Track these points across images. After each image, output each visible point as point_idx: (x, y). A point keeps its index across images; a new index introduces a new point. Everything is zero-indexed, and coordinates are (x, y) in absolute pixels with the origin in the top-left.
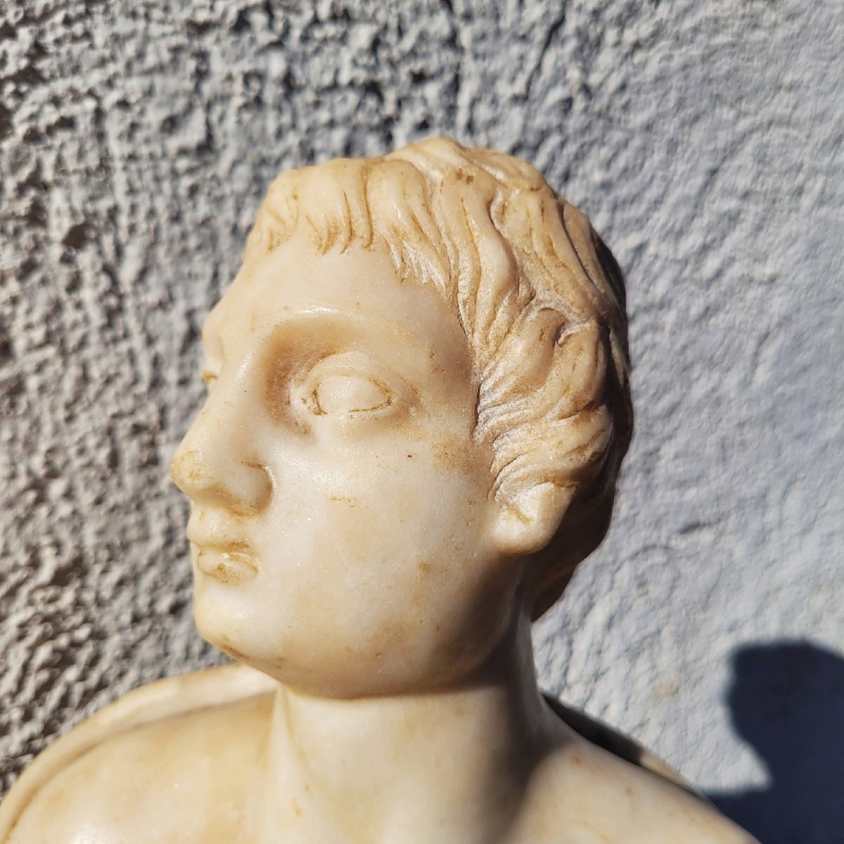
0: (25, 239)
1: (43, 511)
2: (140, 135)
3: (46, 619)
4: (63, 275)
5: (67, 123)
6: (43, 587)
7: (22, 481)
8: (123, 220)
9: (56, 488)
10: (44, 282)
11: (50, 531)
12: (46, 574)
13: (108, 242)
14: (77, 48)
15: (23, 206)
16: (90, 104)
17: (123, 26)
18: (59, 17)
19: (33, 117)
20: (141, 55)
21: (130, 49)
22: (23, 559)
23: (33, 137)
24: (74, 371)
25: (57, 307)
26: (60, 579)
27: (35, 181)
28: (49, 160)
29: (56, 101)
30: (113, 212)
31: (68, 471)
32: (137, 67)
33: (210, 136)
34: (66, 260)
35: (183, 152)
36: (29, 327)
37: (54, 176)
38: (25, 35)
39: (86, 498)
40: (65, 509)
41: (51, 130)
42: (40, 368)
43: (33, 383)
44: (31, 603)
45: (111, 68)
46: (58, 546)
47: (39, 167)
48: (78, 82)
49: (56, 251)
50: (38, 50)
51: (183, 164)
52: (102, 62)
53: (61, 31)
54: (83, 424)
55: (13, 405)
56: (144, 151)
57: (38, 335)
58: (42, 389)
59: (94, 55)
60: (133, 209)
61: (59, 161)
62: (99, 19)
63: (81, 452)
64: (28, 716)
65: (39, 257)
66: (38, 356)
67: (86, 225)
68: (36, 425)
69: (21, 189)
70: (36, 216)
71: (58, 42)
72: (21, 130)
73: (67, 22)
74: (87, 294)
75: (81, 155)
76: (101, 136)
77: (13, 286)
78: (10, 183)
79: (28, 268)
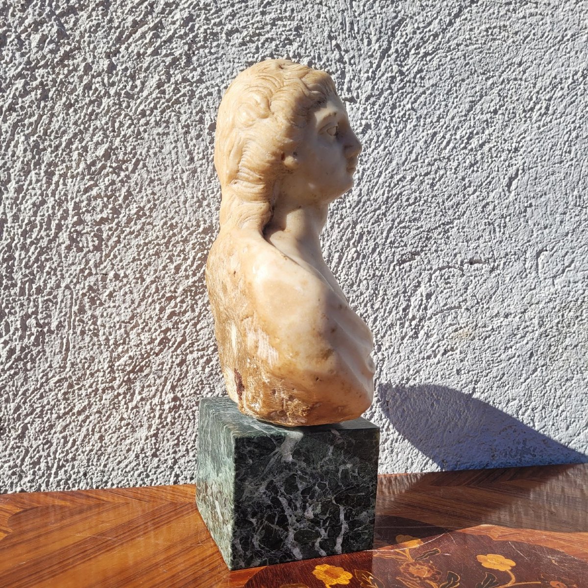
0: (198, 127)
1: (201, 209)
3: (200, 244)
4: (208, 139)
5: (210, 94)
6: (199, 233)
7: (195, 199)
9: (205, 203)
10: (203, 140)
11: (202, 217)
12: (201, 230)
14: (213, 72)
15: (197, 118)
16: (217, 88)
17: (226, 65)
18: (208, 64)
19: (201, 92)
20: (232, 73)
21: (228, 72)
22: (194, 224)
23: (201, 98)
24: (211, 167)
25: (207, 148)
26: (205, 231)
27: (201, 111)
28: (205, 105)
29: (207, 88)
31: (208, 198)
32: (230, 77)
34: (209, 134)
36: (198, 153)
37: (206, 109)
38: (199, 70)
39: (213, 208)
40: (207, 210)
41: (206, 96)
42: (201, 166)
43: (199, 170)
44: (196, 237)
45: (223, 77)
46: (205, 221)
47: (202, 106)
48: (213, 82)
49: (207, 131)
50: (203, 74)
52: (221, 76)
53: (208, 68)
54: (213, 184)
55: (194, 176)
57: (201, 156)
58: (201, 172)
59: (218, 74)
61: (208, 105)
62: (219, 63)
63: (213, 192)
64: (194, 275)
65: (201, 133)
66: (200, 162)
68: (200, 183)
69: (197, 113)
70: (201, 121)
71: (208, 71)
72: (197, 96)
73: (211, 65)
77: (194, 141)
78: (194, 112)
79: (198, 136)
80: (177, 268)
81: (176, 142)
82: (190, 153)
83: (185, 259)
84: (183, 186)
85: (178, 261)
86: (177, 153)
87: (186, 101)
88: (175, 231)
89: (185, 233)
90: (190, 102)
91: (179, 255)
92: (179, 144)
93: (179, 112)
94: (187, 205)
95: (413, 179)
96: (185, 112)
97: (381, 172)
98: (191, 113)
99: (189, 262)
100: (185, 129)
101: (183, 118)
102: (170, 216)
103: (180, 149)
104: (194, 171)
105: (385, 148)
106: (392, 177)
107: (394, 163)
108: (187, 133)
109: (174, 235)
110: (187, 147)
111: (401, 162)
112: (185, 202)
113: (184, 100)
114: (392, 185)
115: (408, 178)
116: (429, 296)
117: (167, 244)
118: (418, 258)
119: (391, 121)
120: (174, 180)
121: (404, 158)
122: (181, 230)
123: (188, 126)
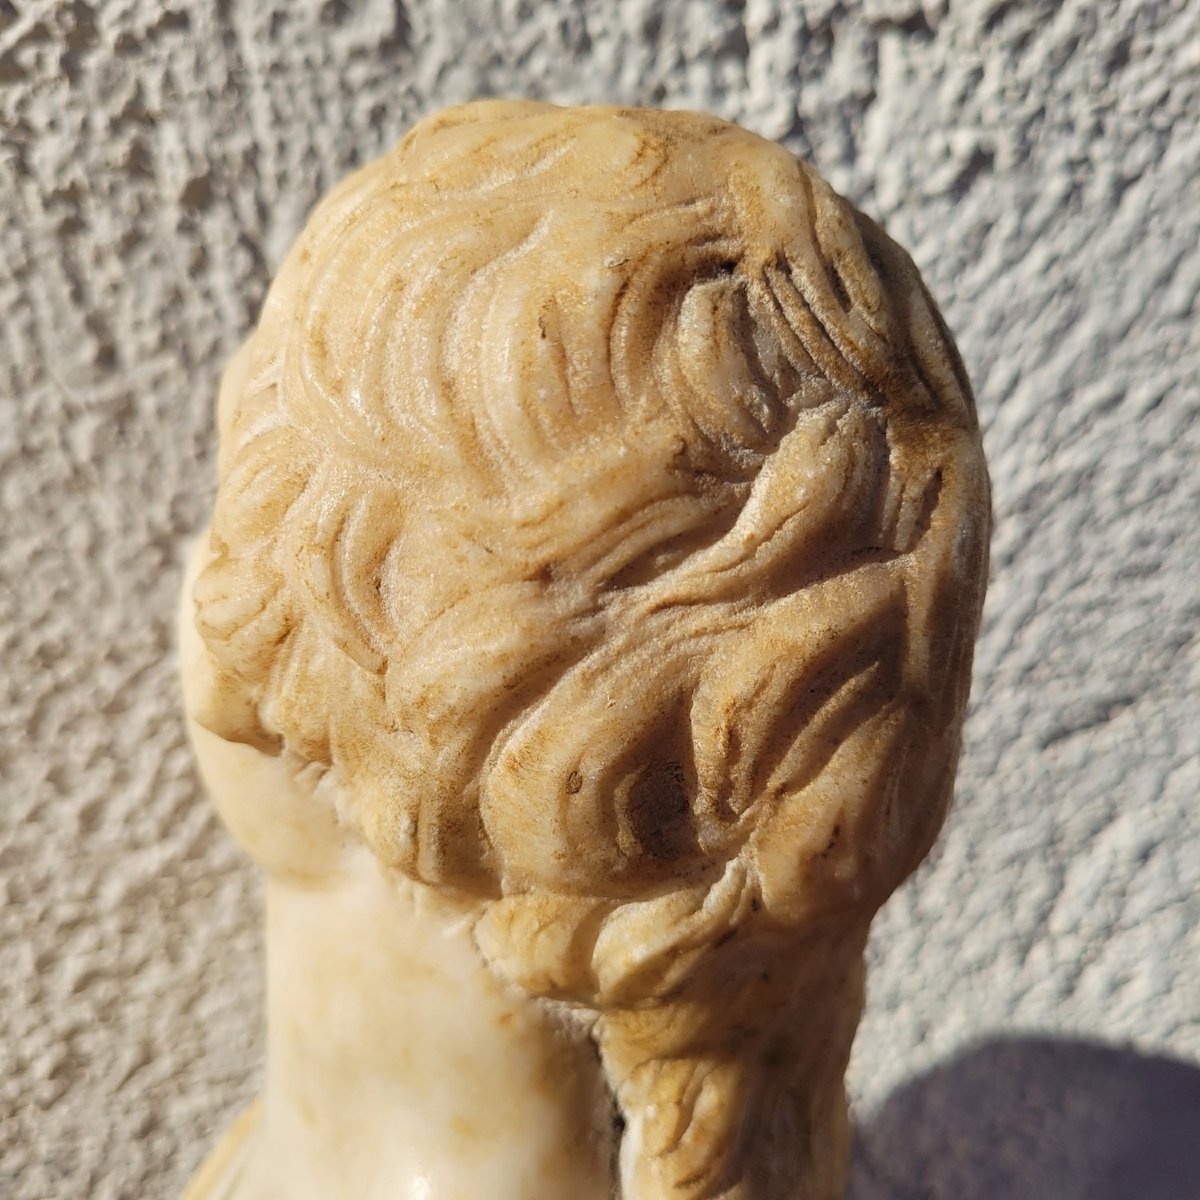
2: (288, 32)
4: (182, 251)
5: (177, 20)
7: (141, 537)
8: (269, 166)
10: (157, 261)
13: (246, 200)
15: (120, 150)
19: (126, 16)
22: (147, 636)
23: (128, 45)
25: (177, 297)
27: (136, 113)
28: (153, 80)
30: (252, 155)
33: (403, 24)
34: (186, 228)
35: (358, 53)
36: (138, 325)
37: (162, 103)
41: (153, 33)
42: (157, 383)
43: (148, 404)
47: (140, 91)
49: (170, 216)
51: (359, 73)
56: (296, 56)
57: (151, 337)
58: (161, 413)
60: (282, 148)
61: (168, 81)
65: (147, 226)
66: (152, 367)
67: (211, 175)
68: (155, 462)
69: (116, 126)
70: (140, 164)
72: (110, 36)
74: (220, 279)
75: (199, 68)
76: (229, 37)
77: (114, 268)
78: (100, 119)
79: (132, 242)
80: (90, 818)
81: (21, 275)
82: (97, 325)
83: (121, 779)
84: (78, 480)
85: (89, 787)
86: (31, 330)
87: (52, 67)
88: (66, 670)
89: (109, 679)
90: (71, 69)
91: (91, 764)
92: (38, 288)
93: (25, 127)
94: (109, 560)
95: (1157, 402)
96: (53, 125)
97: (1015, 382)
98: (85, 126)
99: (138, 789)
100: (62, 212)
101: (47, 152)
102: (33, 609)
103: (45, 312)
104: (124, 412)
105: (1053, 261)
106: (1065, 396)
107: (1084, 333)
108: (73, 227)
109: (59, 689)
110: (79, 295)
111: (1115, 326)
112: (93, 550)
113: (39, 61)
114: (1061, 429)
115: (1140, 396)
116: (1145, 855)
117: (33, 727)
118: (1124, 720)
119: (1098, 130)
120: (28, 454)
121: (1130, 306)
122: (90, 665)
123: (72, 195)
